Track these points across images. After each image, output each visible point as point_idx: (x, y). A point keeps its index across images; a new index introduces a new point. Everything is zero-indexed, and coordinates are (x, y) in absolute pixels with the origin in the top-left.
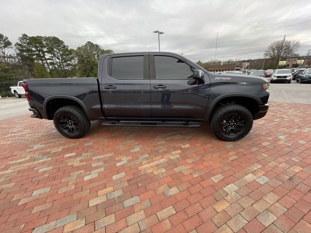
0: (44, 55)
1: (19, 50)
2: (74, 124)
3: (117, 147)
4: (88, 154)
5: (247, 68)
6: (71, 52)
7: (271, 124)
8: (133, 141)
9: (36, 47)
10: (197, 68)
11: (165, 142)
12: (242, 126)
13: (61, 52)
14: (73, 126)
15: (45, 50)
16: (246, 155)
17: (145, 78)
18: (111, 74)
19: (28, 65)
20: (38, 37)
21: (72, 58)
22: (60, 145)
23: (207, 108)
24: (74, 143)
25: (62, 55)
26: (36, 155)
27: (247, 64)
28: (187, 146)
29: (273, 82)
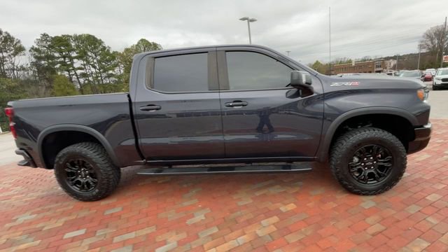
0: (72, 63)
1: (36, 57)
2: (91, 175)
3: (162, 215)
4: (109, 231)
5: (394, 68)
6: (114, 56)
7: (440, 159)
8: (195, 201)
9: (61, 52)
10: (299, 68)
11: (251, 201)
12: (388, 167)
13: (99, 58)
14: (89, 179)
15: (74, 54)
16: (398, 221)
17: (211, 90)
18: (152, 86)
19: (47, 79)
20: (64, 36)
21: (116, 65)
22: (63, 214)
23: (321, 137)
24: (88, 210)
25: (99, 62)
26: (17, 236)
27: (393, 63)
28: (291, 207)
29: (436, 88)
